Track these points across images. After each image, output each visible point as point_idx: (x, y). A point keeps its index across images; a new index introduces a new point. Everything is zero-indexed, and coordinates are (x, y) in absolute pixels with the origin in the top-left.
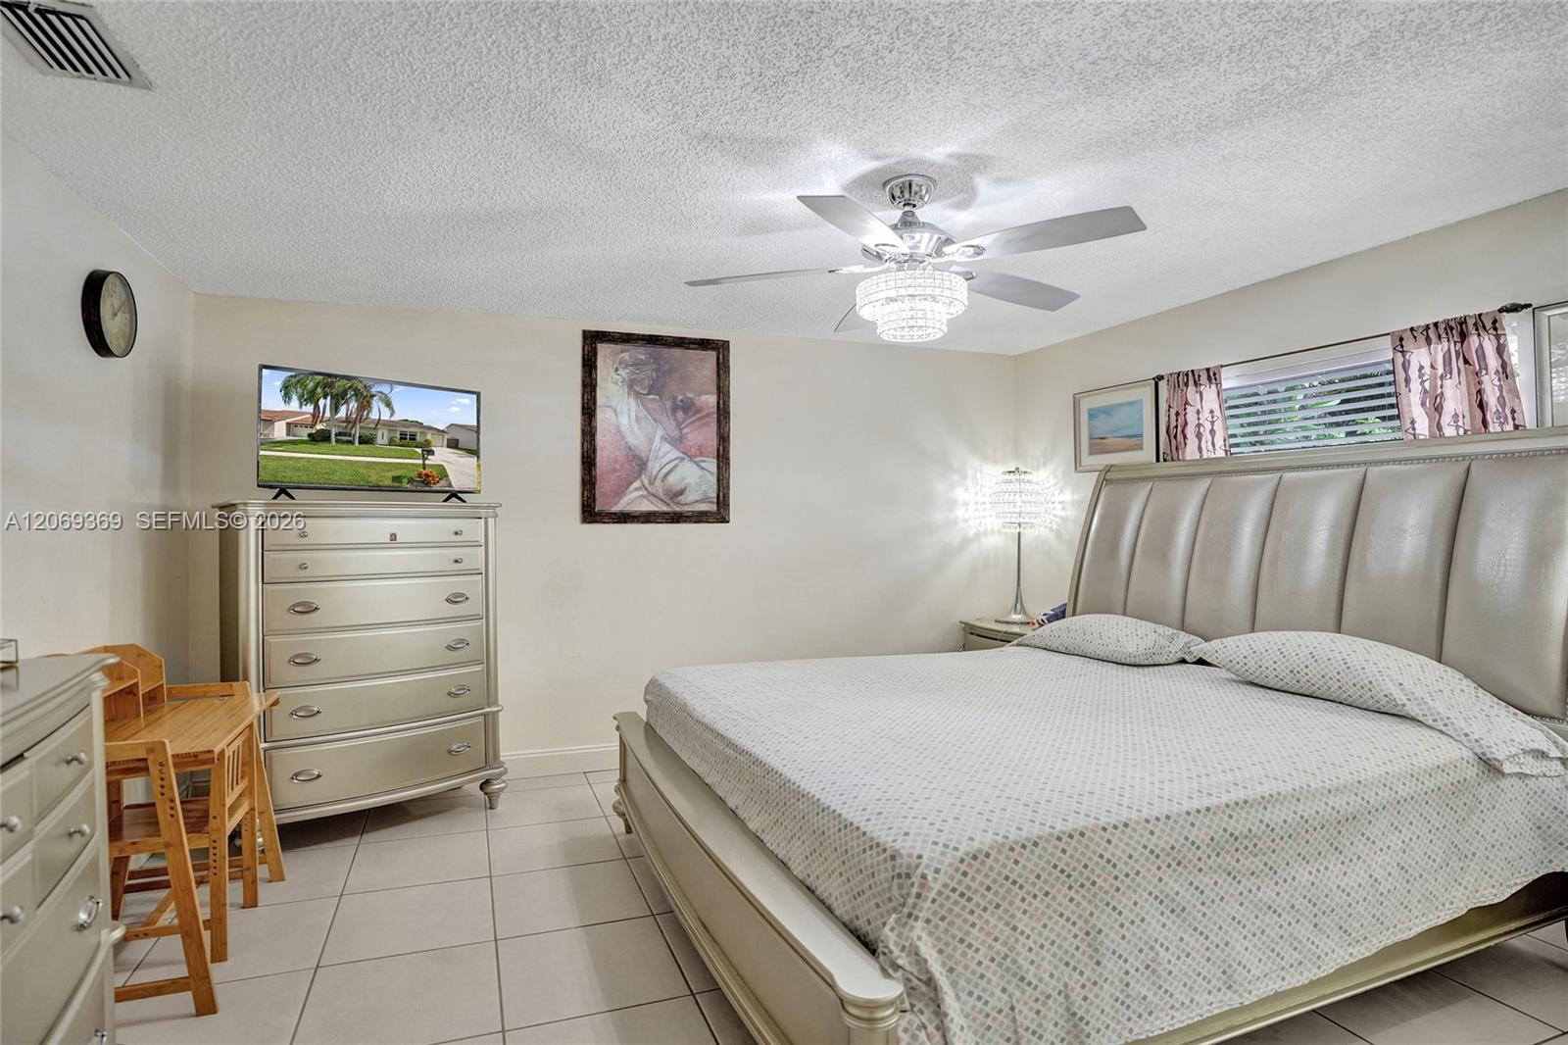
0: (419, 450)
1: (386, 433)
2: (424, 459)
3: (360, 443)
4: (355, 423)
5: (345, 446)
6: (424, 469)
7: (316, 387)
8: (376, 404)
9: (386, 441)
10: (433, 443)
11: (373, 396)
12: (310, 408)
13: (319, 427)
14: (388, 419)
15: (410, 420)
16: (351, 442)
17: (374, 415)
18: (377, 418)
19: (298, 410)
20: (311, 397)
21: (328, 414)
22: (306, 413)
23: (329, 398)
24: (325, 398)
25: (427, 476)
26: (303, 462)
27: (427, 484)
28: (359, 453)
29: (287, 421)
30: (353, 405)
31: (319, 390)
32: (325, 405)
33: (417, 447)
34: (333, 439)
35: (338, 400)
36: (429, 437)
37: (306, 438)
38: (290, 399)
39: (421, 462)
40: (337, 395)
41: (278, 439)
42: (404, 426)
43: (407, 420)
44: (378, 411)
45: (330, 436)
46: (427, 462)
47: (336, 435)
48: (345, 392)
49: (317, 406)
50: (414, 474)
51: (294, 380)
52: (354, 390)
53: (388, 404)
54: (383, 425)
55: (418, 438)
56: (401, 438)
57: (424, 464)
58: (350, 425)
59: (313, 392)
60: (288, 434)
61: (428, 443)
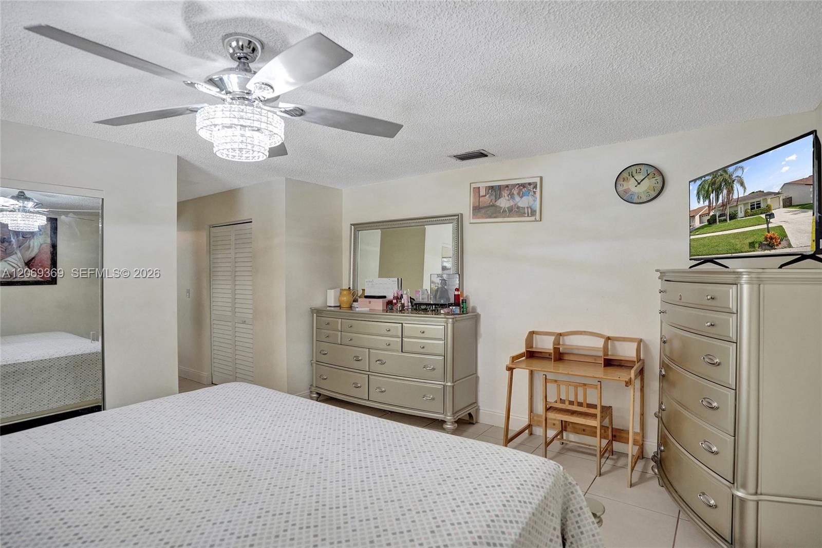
0: (763, 216)
1: (742, 206)
2: (768, 223)
3: (730, 220)
4: (726, 205)
5: (723, 224)
6: (769, 232)
7: (709, 187)
8: (736, 186)
9: (742, 214)
10: (772, 208)
11: (734, 181)
12: (707, 203)
13: (712, 213)
14: (742, 196)
15: (755, 191)
16: (725, 220)
17: (735, 197)
18: (737, 197)
19: (703, 205)
20: (707, 197)
21: (714, 204)
22: (705, 207)
23: (714, 192)
24: (713, 193)
25: (771, 238)
26: (706, 240)
27: (771, 246)
28: (731, 227)
29: (700, 214)
30: (725, 191)
31: (710, 189)
32: (713, 198)
33: (762, 213)
34: (718, 220)
35: (718, 191)
36: (769, 202)
37: (707, 223)
38: (700, 199)
39: (765, 226)
40: (718, 189)
41: (697, 227)
42: (753, 198)
43: (753, 192)
44: (739, 192)
45: (716, 219)
46: (770, 225)
47: (719, 217)
48: (721, 185)
49: (710, 201)
50: (762, 239)
51: (701, 187)
52: (725, 182)
53: (742, 184)
54: (741, 201)
55: (762, 205)
56: (752, 209)
57: (768, 227)
58: (725, 207)
59: (708, 191)
60: (700, 223)
61: (769, 208)
